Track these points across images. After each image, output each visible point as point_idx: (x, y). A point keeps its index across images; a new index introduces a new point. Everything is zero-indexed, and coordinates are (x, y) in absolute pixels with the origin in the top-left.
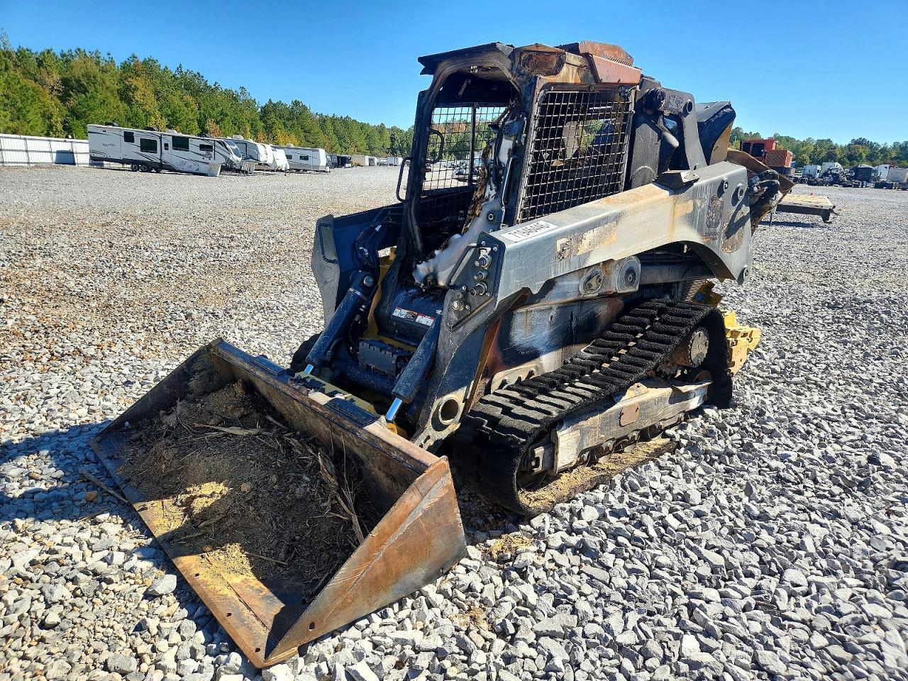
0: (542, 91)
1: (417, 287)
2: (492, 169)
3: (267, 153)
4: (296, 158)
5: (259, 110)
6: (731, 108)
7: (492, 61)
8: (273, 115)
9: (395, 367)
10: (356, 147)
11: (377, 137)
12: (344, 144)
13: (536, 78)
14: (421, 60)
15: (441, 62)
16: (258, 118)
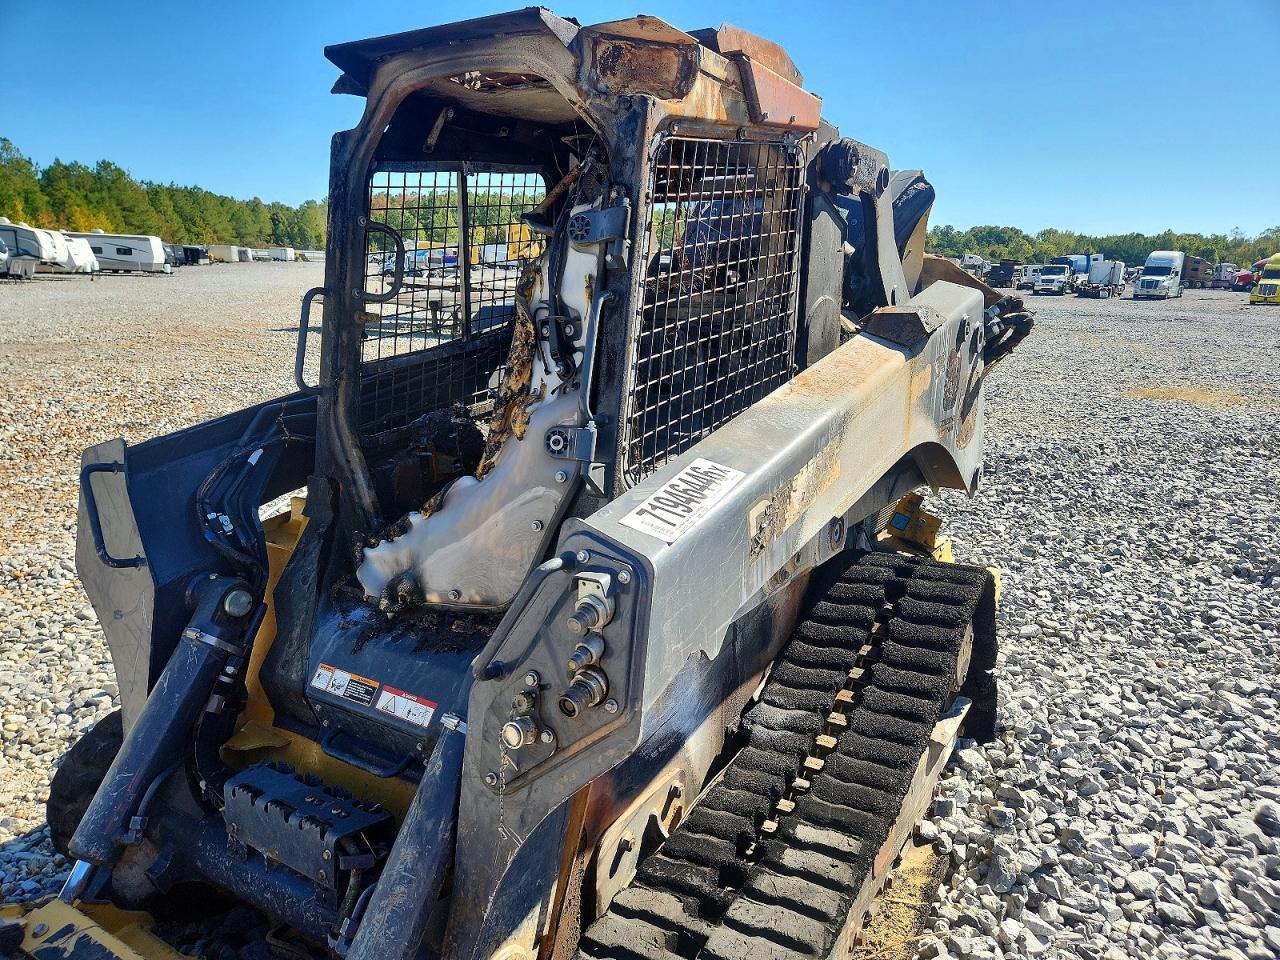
0: (658, 136)
1: (372, 605)
2: (544, 323)
3: (54, 244)
4: (110, 252)
5: (40, 176)
6: (926, 183)
7: (520, 56)
8: (63, 183)
9: (331, 870)
10: (215, 232)
11: (248, 217)
12: (194, 229)
13: (644, 101)
14: (334, 53)
15: (383, 60)
16: (37, 188)
